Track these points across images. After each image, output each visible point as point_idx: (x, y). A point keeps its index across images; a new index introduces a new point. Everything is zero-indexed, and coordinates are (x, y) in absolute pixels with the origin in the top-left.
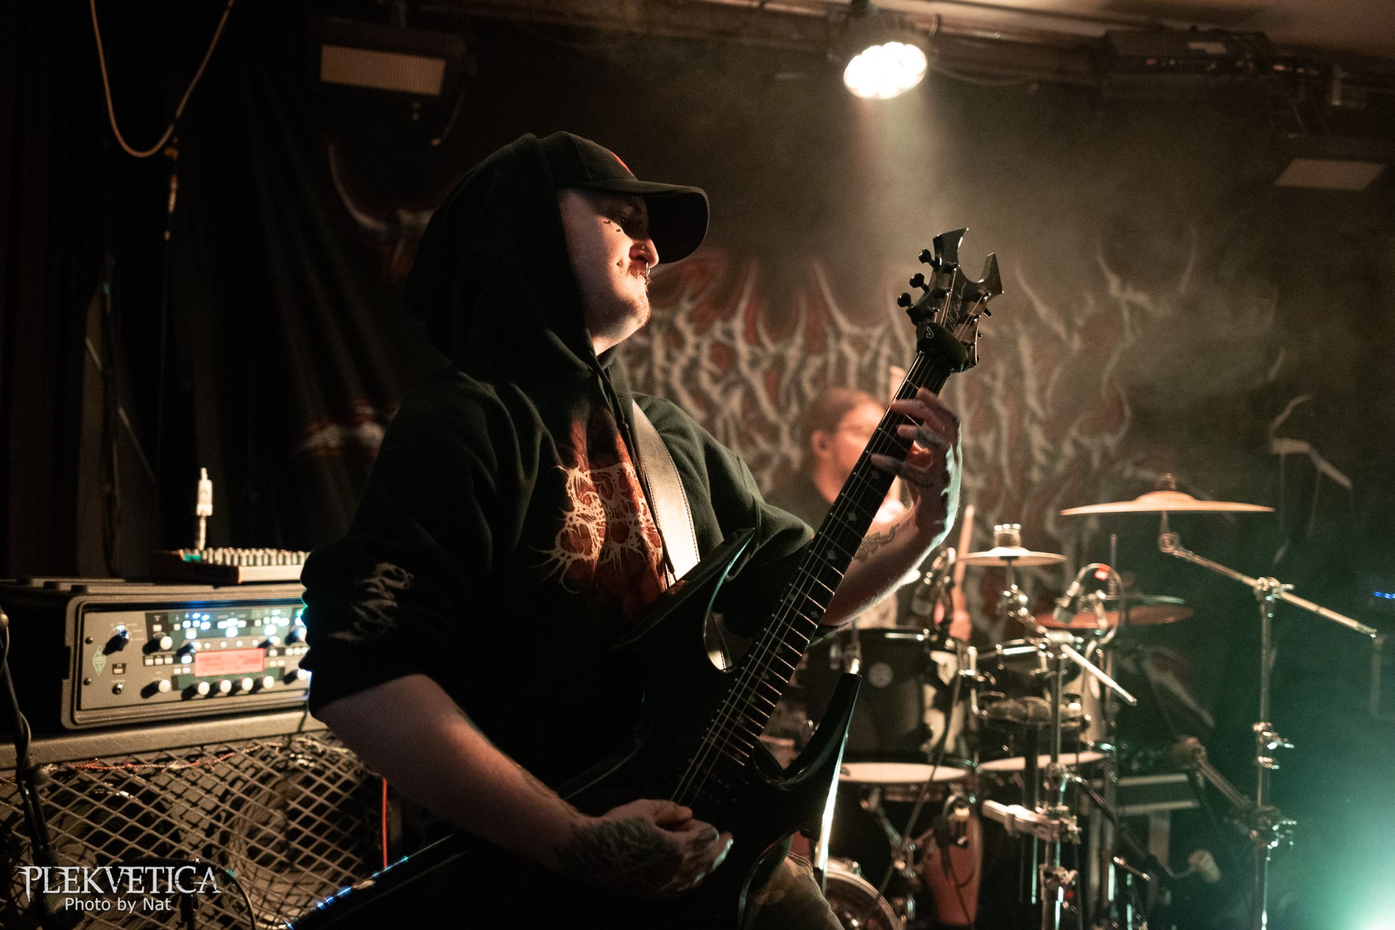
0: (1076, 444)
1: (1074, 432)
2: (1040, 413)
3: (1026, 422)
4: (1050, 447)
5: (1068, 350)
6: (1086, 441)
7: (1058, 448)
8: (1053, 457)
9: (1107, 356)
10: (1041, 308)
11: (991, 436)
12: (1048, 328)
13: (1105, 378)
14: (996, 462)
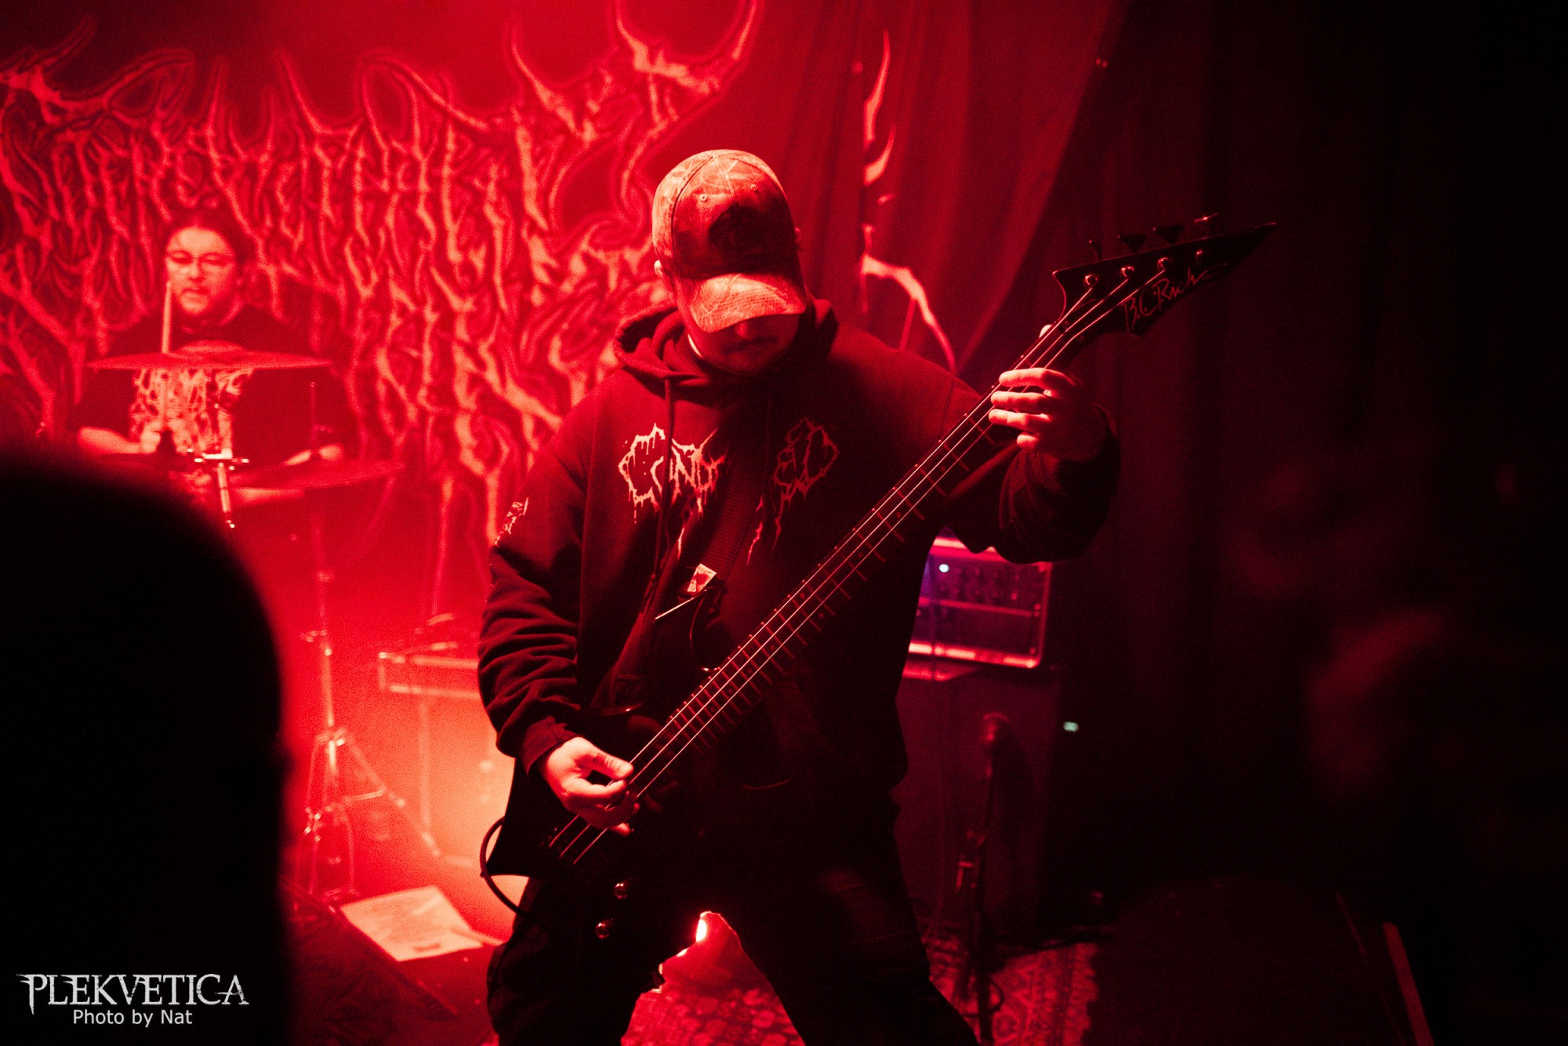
0: (587, 258)
1: (584, 246)
2: (542, 223)
3: (524, 233)
4: (553, 263)
5: (580, 142)
6: (600, 255)
7: (564, 264)
8: (559, 274)
9: (630, 149)
10: (544, 95)
11: (482, 252)
12: (554, 115)
13: (626, 175)
14: (489, 282)
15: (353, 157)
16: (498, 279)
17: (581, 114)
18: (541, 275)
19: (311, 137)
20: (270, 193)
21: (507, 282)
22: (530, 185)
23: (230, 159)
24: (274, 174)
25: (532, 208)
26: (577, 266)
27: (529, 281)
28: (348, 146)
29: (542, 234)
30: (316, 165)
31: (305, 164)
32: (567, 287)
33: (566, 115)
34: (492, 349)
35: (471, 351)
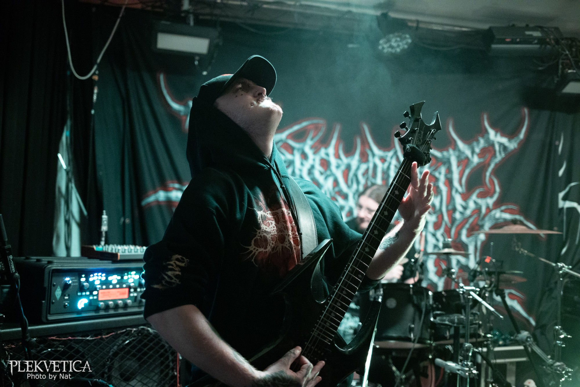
0: (475, 202)
1: (474, 197)
2: (460, 189)
3: (453, 193)
4: (464, 203)
5: (472, 162)
6: (479, 201)
7: (467, 204)
8: (465, 208)
9: (489, 165)
10: (461, 144)
11: (439, 199)
12: (463, 153)
13: (488, 174)
14: (440, 210)
15: (390, 164)
16: (444, 209)
17: (473, 152)
18: (459, 208)
19: (374, 155)
20: (356, 175)
21: (448, 211)
22: (456, 176)
23: (339, 162)
24: (358, 168)
25: (456, 184)
26: (472, 205)
27: (454, 210)
28: (388, 159)
29: (460, 194)
30: (375, 167)
31: (371, 165)
32: (468, 212)
33: (468, 153)
34: (442, 235)
35: (434, 235)
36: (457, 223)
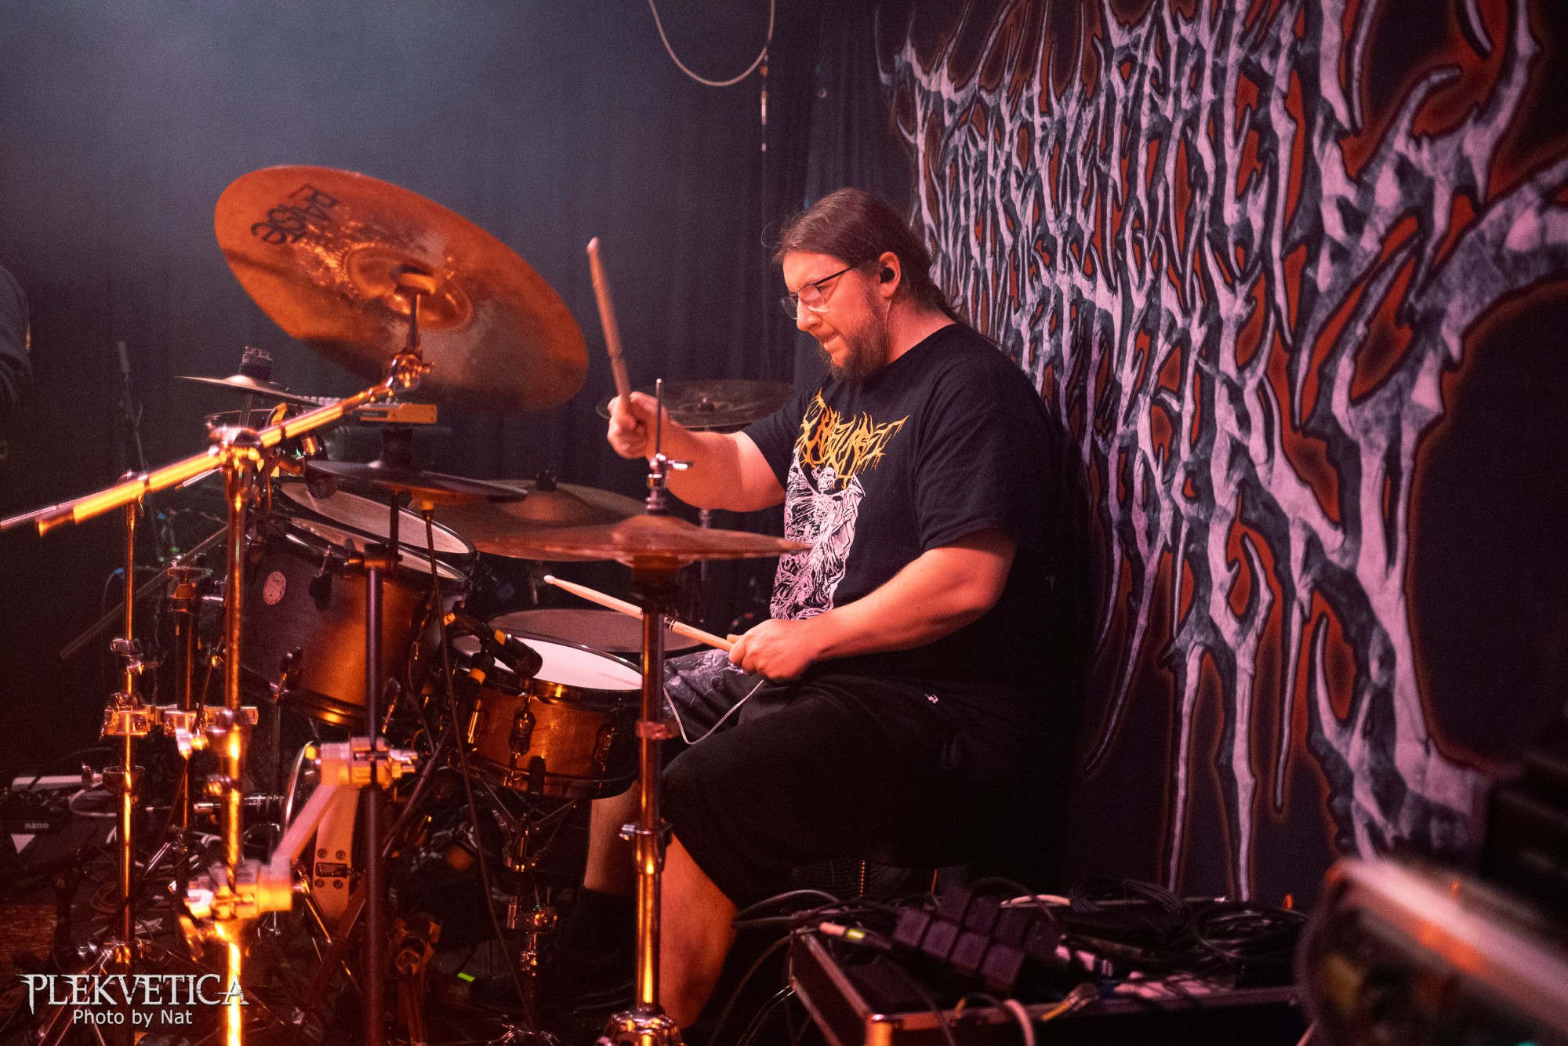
0: (1405, 171)
1: (1400, 143)
2: (1341, 113)
3: (1316, 141)
4: (1351, 194)
6: (1423, 157)
7: (1366, 189)
11: (1263, 195)
14: (1265, 254)
15: (1143, 72)
19: (1110, 55)
20: (1072, 162)
22: (1330, 38)
23: (1048, 120)
24: (1077, 129)
25: (1329, 83)
26: (1387, 191)
27: (1315, 237)
28: (1140, 55)
29: (1341, 136)
32: (1369, 243)
34: (1260, 389)
35: (1235, 395)
36: (1320, 315)
